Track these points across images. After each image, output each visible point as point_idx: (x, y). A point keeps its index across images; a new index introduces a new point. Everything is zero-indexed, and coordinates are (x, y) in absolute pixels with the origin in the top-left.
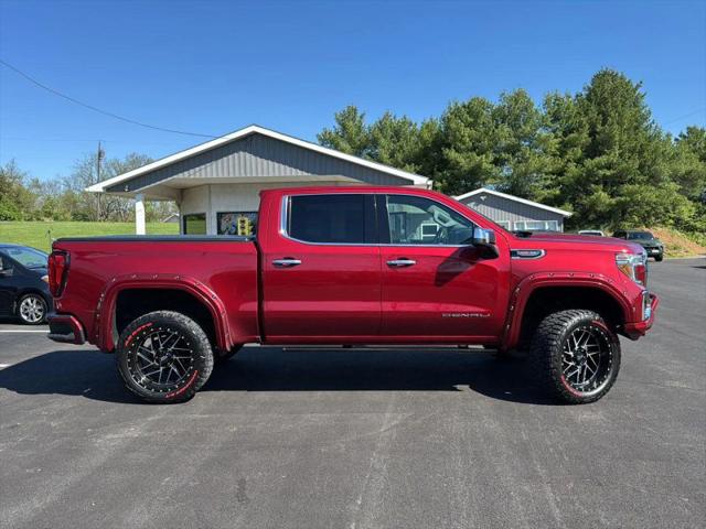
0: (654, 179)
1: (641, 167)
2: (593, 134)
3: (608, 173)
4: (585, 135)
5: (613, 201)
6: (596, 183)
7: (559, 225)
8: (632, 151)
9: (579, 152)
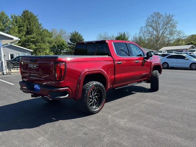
0: (44, 42)
1: (41, 39)
2: (27, 28)
3: (34, 40)
4: (25, 28)
5: (36, 48)
6: (31, 42)
7: (30, 54)
8: (39, 34)
9: (25, 33)
